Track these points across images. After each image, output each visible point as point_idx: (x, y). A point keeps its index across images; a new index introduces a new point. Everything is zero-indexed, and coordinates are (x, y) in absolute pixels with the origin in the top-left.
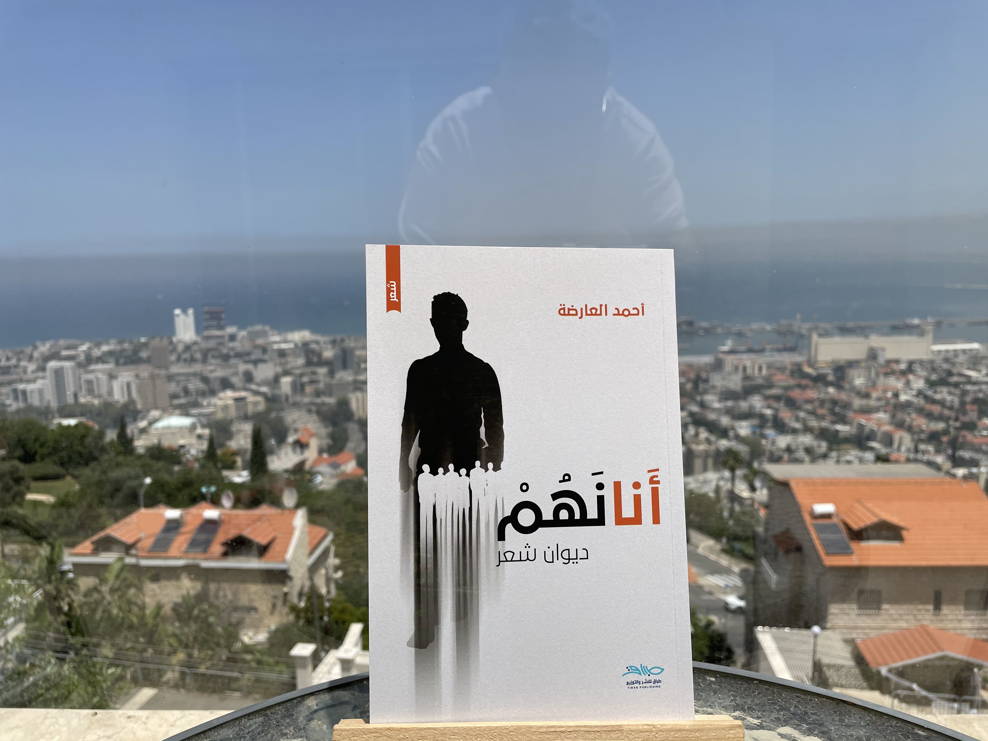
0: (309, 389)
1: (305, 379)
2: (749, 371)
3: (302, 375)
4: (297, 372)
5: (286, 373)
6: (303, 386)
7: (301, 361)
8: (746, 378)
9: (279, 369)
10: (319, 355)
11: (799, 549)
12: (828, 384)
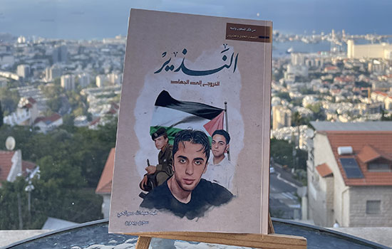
0: (36, 73)
1: (34, 67)
2: (312, 64)
3: (31, 64)
4: (30, 62)
5: (22, 63)
6: (32, 70)
7: (32, 55)
8: (311, 69)
9: (17, 60)
10: (44, 51)
11: (332, 175)
12: (361, 73)
